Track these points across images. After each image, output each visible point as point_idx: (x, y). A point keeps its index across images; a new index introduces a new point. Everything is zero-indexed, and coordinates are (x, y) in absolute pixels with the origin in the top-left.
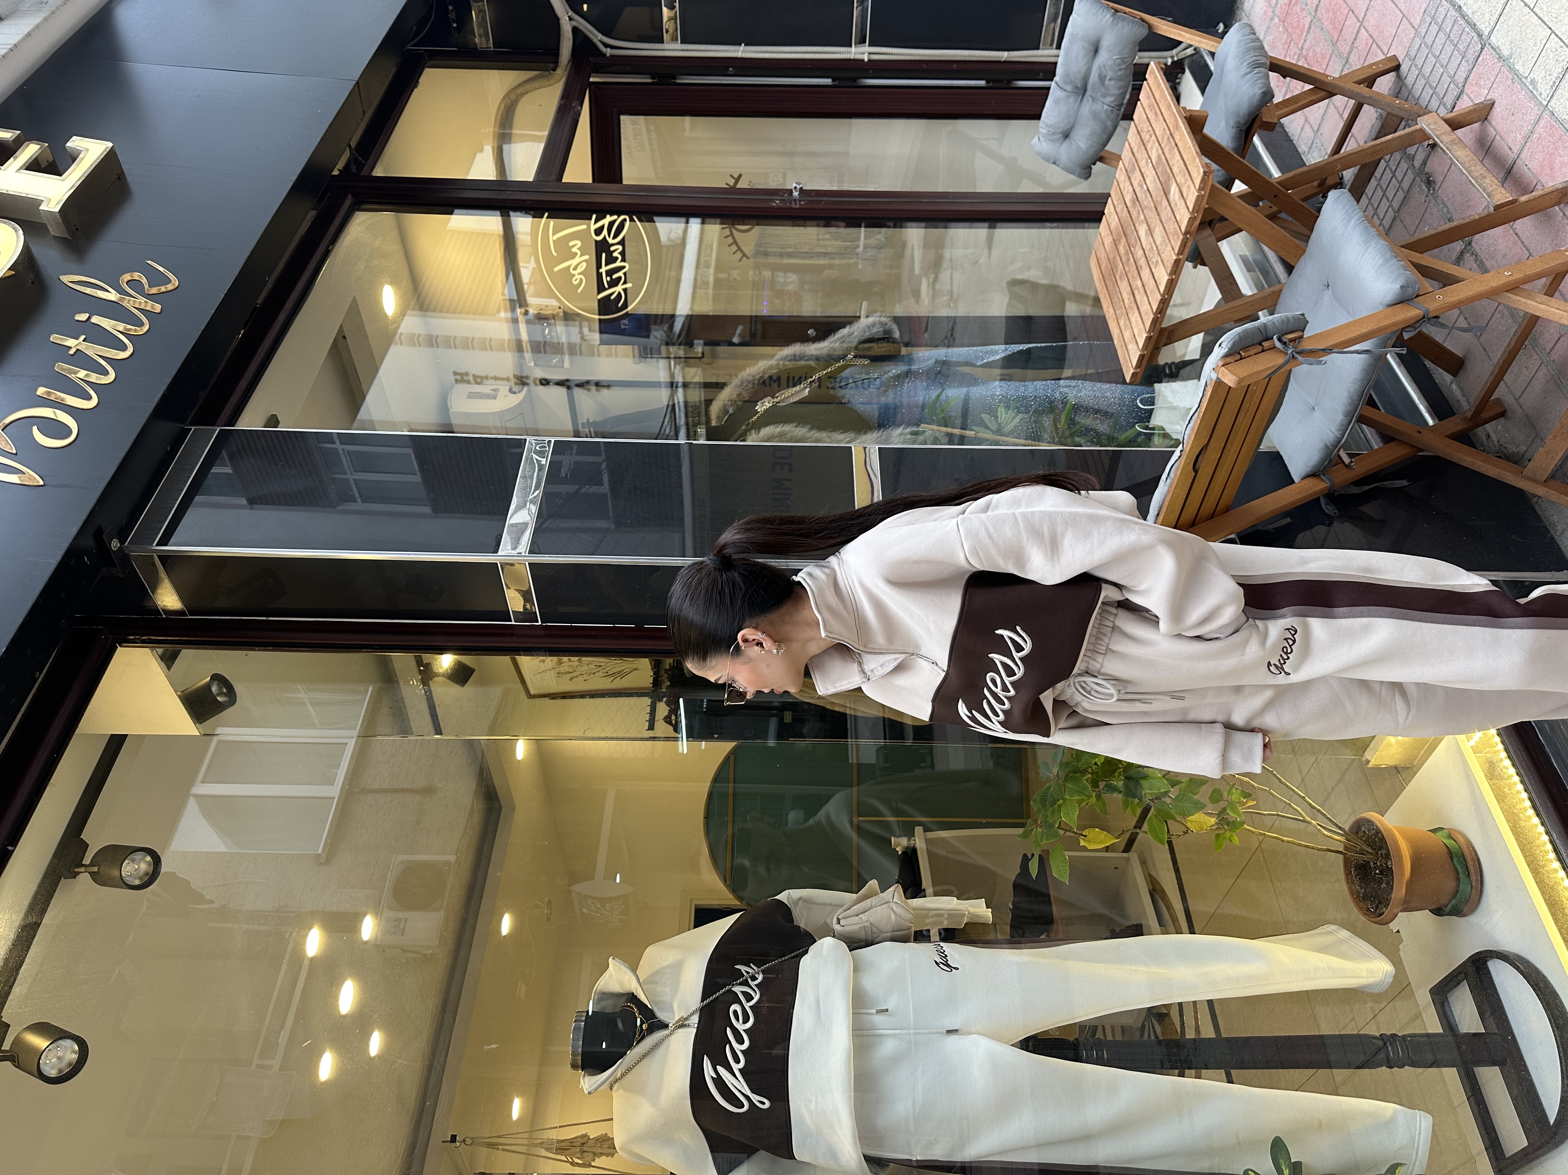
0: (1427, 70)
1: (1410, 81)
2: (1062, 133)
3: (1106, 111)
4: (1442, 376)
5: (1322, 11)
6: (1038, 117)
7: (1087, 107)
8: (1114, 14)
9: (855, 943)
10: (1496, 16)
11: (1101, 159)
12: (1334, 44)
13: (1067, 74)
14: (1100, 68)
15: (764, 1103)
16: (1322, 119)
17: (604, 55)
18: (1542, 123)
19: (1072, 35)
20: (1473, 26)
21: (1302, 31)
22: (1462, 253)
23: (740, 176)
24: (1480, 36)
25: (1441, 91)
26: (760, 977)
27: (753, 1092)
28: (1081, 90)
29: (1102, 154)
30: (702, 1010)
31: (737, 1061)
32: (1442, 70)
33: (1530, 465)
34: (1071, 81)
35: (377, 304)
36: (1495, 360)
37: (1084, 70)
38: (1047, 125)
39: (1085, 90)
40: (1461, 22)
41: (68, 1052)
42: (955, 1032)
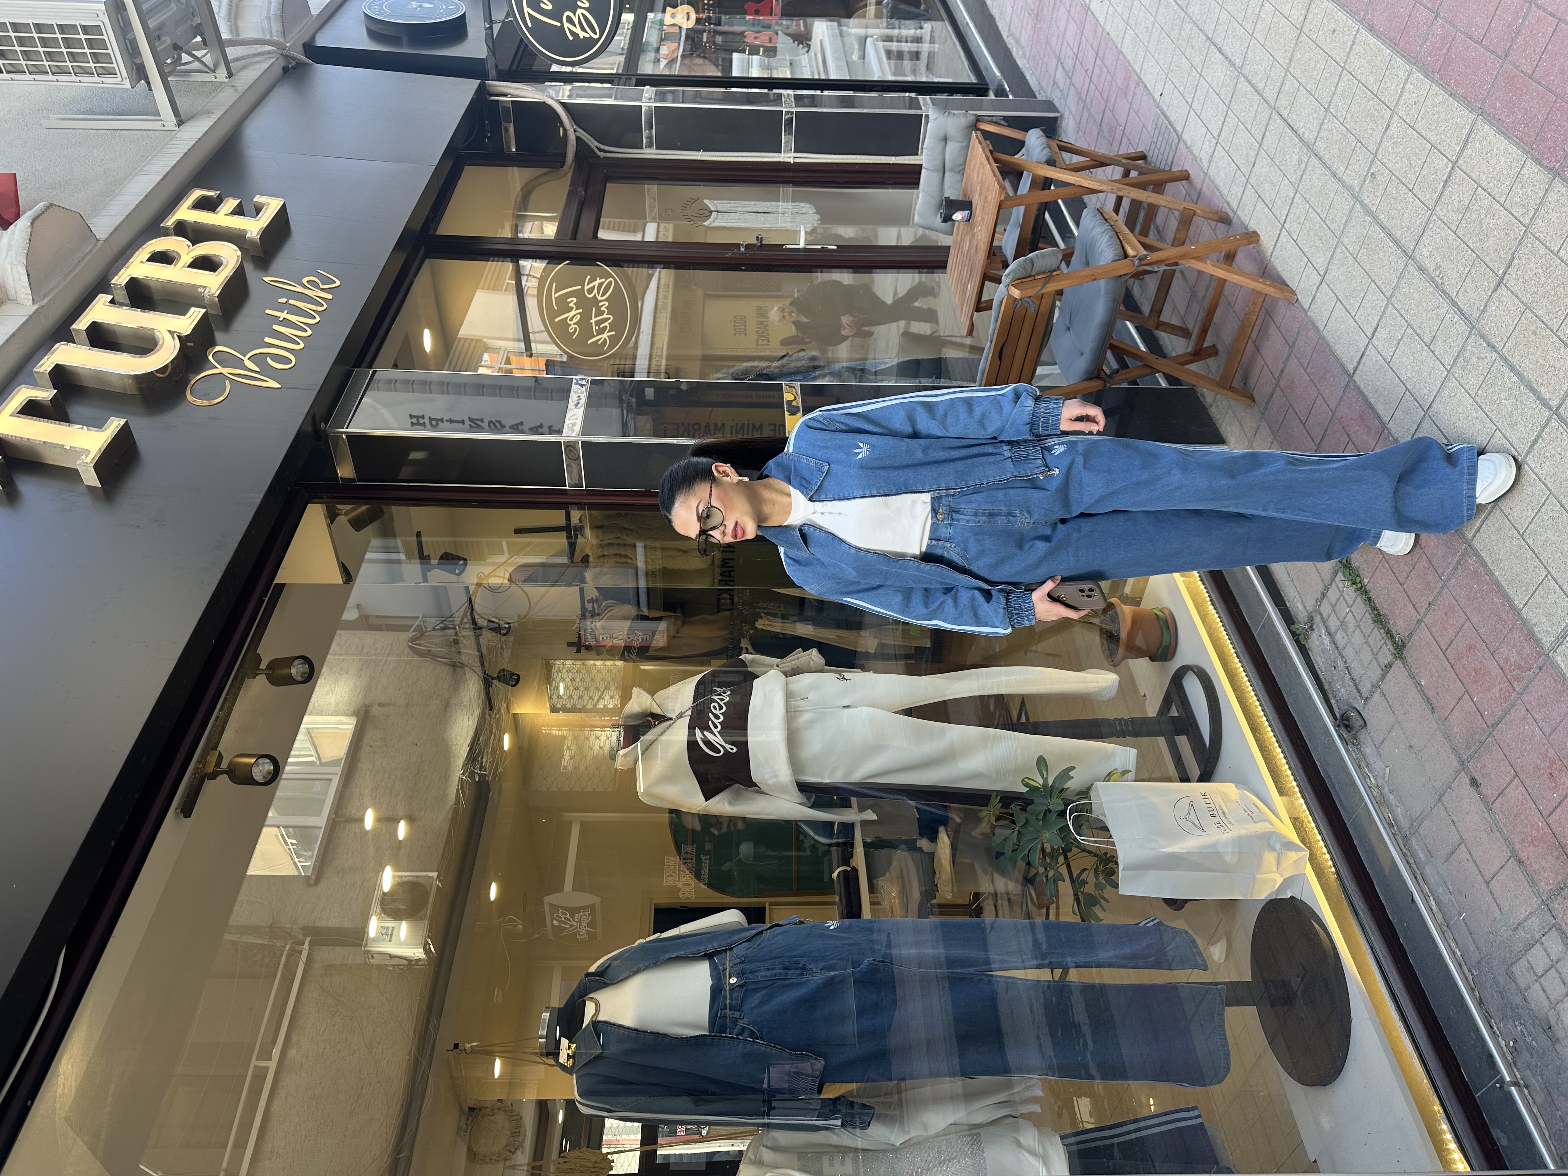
0: (1154, 159)
5: (1104, 125)
10: (1184, 122)
15: (733, 750)
17: (599, 157)
20: (1174, 129)
24: (1177, 135)
26: (728, 692)
27: (726, 743)
28: (942, 171)
30: (693, 708)
31: (716, 727)
34: (933, 164)
35: (421, 343)
40: (1169, 127)
41: (267, 766)
42: (848, 707)
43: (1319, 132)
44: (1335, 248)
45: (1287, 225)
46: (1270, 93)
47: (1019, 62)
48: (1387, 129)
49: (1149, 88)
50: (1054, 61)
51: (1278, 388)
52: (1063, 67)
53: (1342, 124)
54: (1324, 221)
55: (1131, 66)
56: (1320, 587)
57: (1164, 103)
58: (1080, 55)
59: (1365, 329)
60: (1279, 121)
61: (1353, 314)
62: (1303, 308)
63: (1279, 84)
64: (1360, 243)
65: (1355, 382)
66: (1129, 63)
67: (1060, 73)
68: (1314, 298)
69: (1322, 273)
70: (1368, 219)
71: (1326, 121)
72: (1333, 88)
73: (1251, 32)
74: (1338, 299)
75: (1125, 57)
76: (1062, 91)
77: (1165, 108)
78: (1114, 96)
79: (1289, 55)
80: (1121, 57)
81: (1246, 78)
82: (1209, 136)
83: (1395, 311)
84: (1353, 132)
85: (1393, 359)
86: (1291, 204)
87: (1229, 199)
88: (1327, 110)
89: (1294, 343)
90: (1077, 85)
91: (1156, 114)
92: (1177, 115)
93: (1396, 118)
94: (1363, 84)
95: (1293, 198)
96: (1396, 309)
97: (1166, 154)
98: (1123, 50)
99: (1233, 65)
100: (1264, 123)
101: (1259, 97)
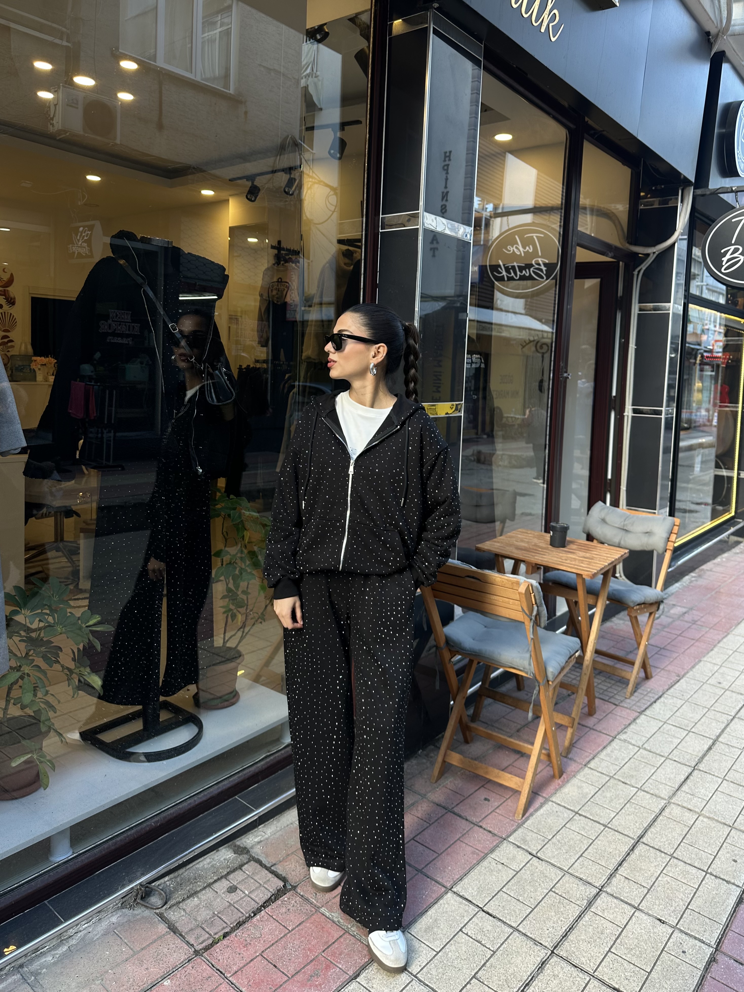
10: (653, 717)
18: (608, 737)
20: (648, 708)
24: (644, 711)
40: (649, 703)
43: (653, 847)
44: (559, 868)
45: (577, 817)
46: (680, 798)
48: (660, 920)
49: (677, 685)
50: (689, 606)
53: (661, 872)
54: (581, 856)
55: (690, 670)
56: (271, 861)
57: (667, 699)
58: (695, 627)
59: (492, 903)
60: (660, 807)
61: (504, 890)
62: (510, 835)
63: (689, 807)
64: (564, 895)
65: (447, 893)
66: (693, 667)
68: (518, 847)
69: (539, 855)
70: (585, 903)
71: (663, 855)
72: (689, 862)
73: (726, 778)
74: (517, 872)
75: (697, 664)
77: (662, 699)
79: (711, 816)
80: (697, 660)
81: (690, 774)
82: (644, 739)
83: (507, 935)
84: (655, 885)
85: (464, 936)
86: (595, 821)
87: (596, 759)
88: (672, 856)
89: (480, 827)
90: (674, 624)
91: (658, 691)
92: (659, 710)
94: (695, 893)
95: (599, 823)
96: (508, 937)
99: (700, 761)
100: (657, 792)
101: (677, 787)
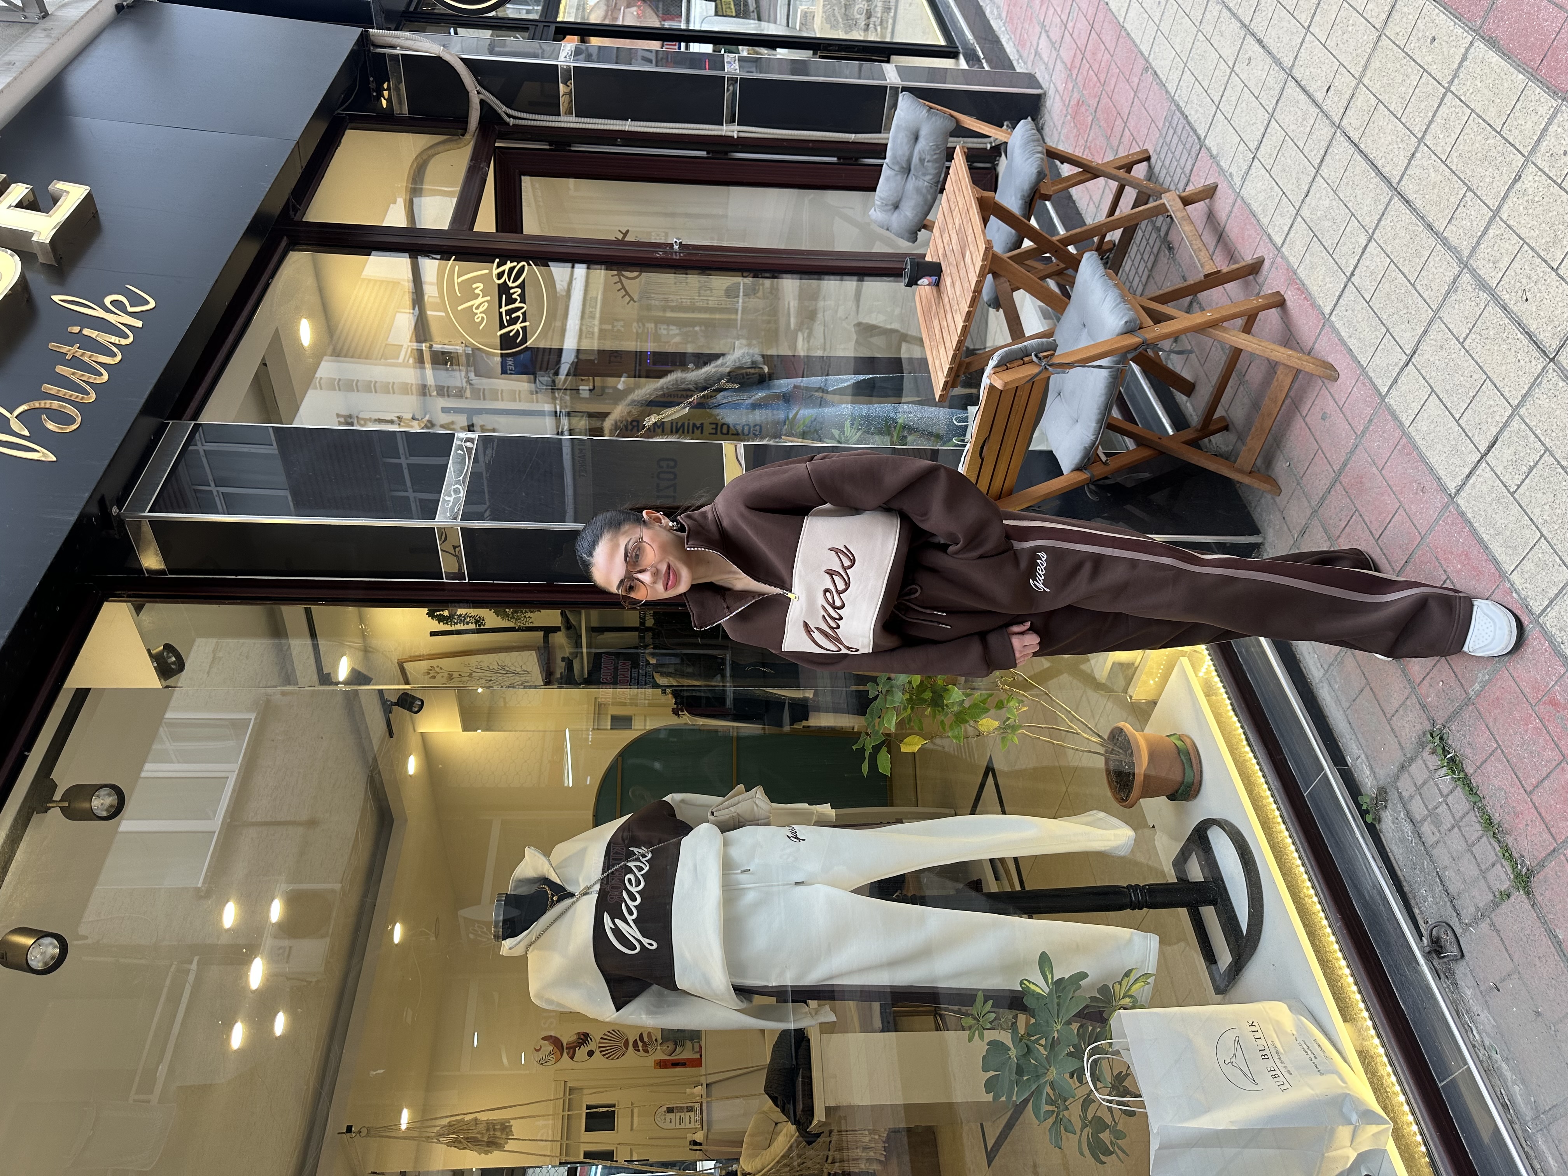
0: (1167, 162)
1: (1157, 170)
2: (893, 204)
3: (926, 187)
4: (1181, 398)
5: (1099, 112)
6: (874, 190)
7: (912, 183)
8: (928, 111)
9: (725, 827)
10: (1208, 125)
11: (925, 227)
12: (1108, 138)
13: (894, 157)
14: (920, 152)
15: (652, 945)
16: (1101, 198)
17: (507, 124)
18: (1237, 204)
19: (898, 126)
20: (1195, 131)
21: (1087, 127)
22: (1191, 303)
23: (628, 231)
24: (1199, 139)
25: (1176, 179)
26: (649, 856)
27: (643, 936)
28: (907, 170)
29: (925, 222)
30: (602, 880)
31: (631, 913)
32: (1176, 163)
33: (1238, 461)
34: (898, 163)
35: (296, 339)
36: (1213, 383)
37: (907, 153)
38: (881, 198)
39: (910, 170)
40: (1187, 127)
41: (50, 947)
42: (802, 883)
43: (1406, 168)
44: (1429, 325)
46: (1333, 108)
47: (992, 22)
48: (1515, 182)
49: (1161, 76)
50: (1038, 29)
51: (1338, 484)
52: (1048, 36)
53: (1444, 163)
54: (1413, 285)
55: (1136, 45)
56: (1398, 757)
57: (1181, 97)
58: (1070, 25)
59: (1476, 439)
60: (1346, 144)
61: (1457, 416)
62: (1378, 390)
63: (1348, 96)
64: (1470, 326)
65: (1458, 505)
66: (1134, 42)
67: (1044, 44)
68: (1395, 381)
69: (1408, 352)
70: (1483, 295)
71: (1418, 155)
72: (1431, 114)
73: (1306, 25)
74: (1433, 390)
75: (1128, 34)
76: (1047, 64)
77: (1182, 105)
78: (1114, 80)
79: (1363, 63)
80: (1123, 33)
81: (1298, 83)
82: (1242, 147)
83: (1523, 426)
84: (1462, 176)
85: (1520, 490)
86: (1363, 252)
87: (1270, 231)
88: (1421, 140)
89: (1363, 433)
90: (1065, 60)
91: (1169, 109)
92: (1199, 115)
93: (1531, 168)
94: (1478, 115)
95: (1367, 245)
96: (1527, 424)
97: (1183, 161)
98: (1125, 25)
99: (1279, 63)
100: (1324, 144)
101: (1318, 110)
